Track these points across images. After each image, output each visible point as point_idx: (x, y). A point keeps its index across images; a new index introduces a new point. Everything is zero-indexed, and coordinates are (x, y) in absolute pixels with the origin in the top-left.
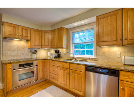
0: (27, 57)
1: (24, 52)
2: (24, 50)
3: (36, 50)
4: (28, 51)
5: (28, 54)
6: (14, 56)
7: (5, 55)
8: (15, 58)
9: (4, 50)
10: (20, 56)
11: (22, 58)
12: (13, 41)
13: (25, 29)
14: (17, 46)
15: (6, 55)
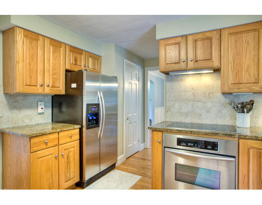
0: (220, 122)
1: (209, 105)
2: (211, 101)
3: (252, 101)
4: (223, 104)
5: (224, 111)
6: (187, 115)
7: (170, 111)
8: (188, 120)
9: (169, 100)
10: (200, 115)
11: (203, 122)
12: (183, 78)
13: (203, 40)
14: (192, 89)
15: (172, 111)
